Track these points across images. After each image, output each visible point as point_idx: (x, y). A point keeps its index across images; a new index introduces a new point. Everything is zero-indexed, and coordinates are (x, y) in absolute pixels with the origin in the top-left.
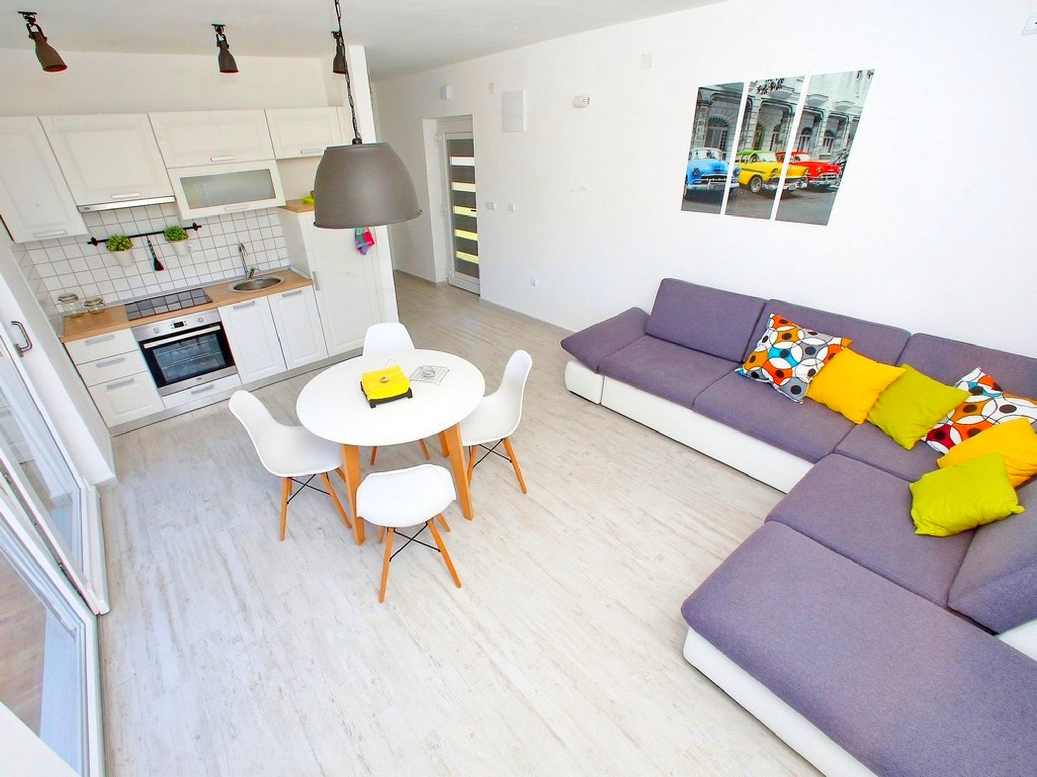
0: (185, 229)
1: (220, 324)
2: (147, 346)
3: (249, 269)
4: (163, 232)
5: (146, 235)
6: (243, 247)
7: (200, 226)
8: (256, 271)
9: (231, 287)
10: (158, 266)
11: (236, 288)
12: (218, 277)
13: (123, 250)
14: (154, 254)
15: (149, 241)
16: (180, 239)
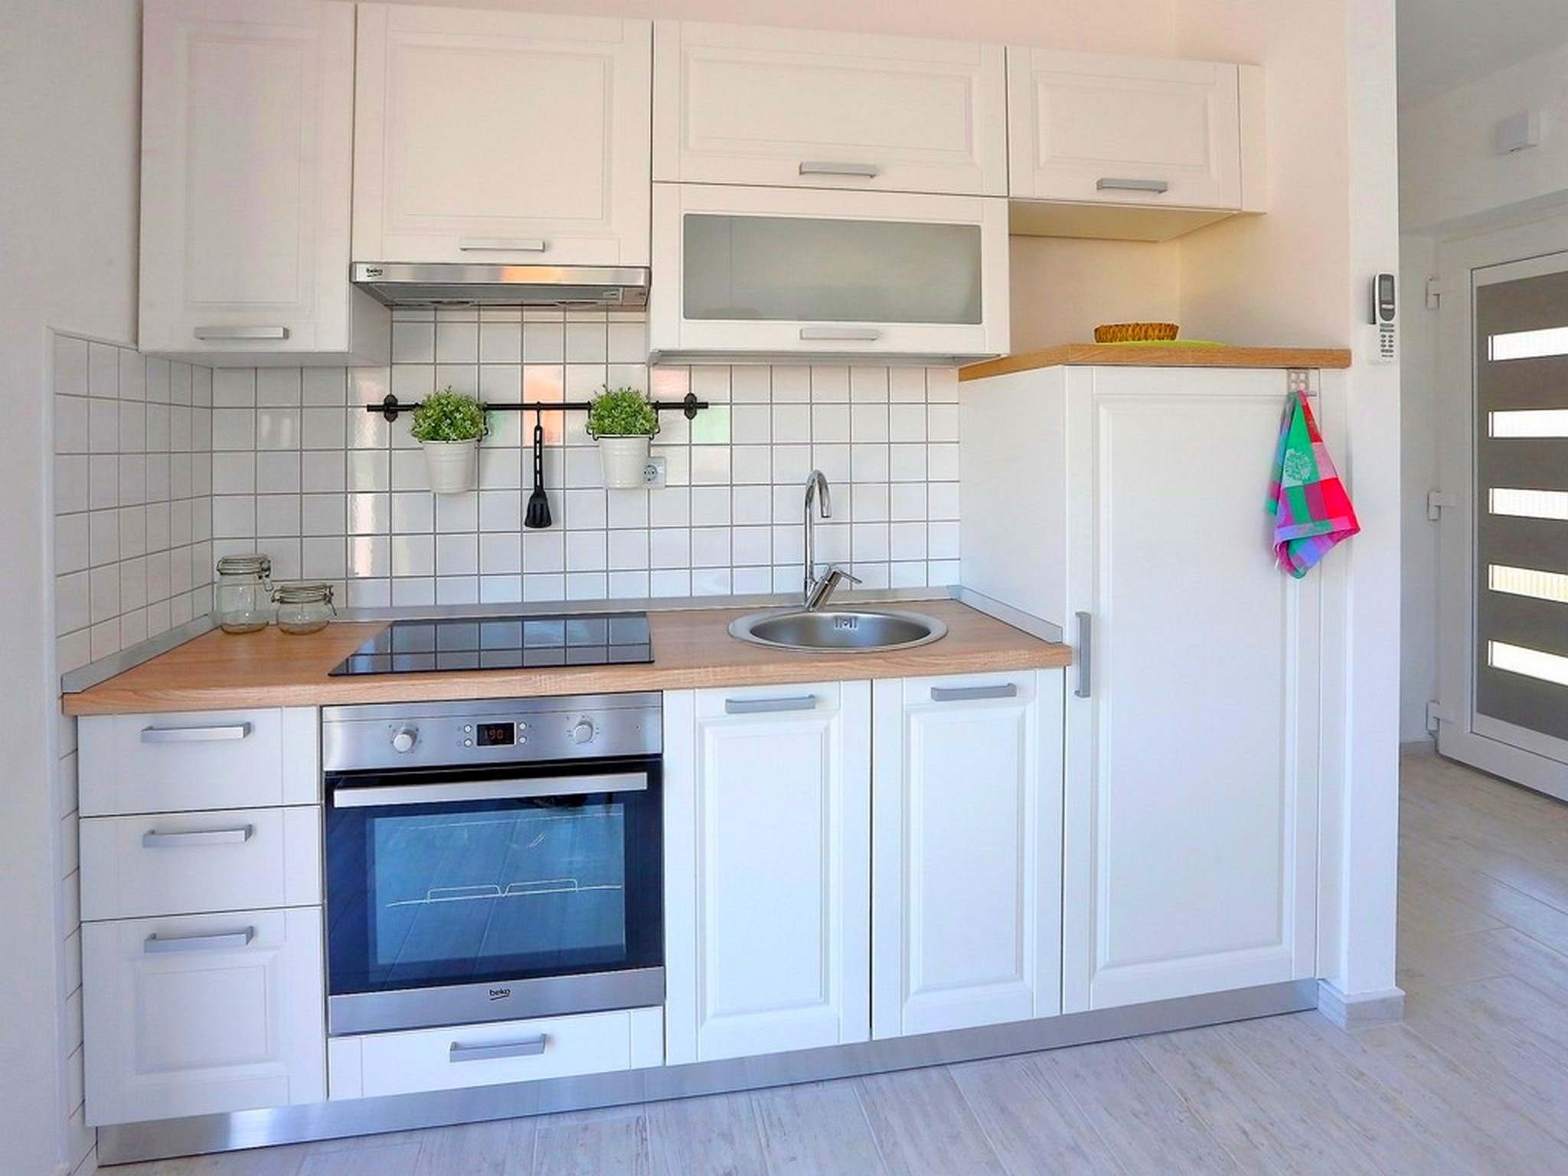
0: (658, 406)
1: (652, 765)
2: (344, 798)
3: (819, 573)
4: (587, 406)
5: (539, 407)
6: (823, 484)
7: (705, 405)
8: (843, 584)
9: (742, 626)
10: (539, 515)
11: (756, 631)
12: (710, 585)
13: (447, 439)
14: (539, 472)
15: (538, 428)
16: (627, 431)
